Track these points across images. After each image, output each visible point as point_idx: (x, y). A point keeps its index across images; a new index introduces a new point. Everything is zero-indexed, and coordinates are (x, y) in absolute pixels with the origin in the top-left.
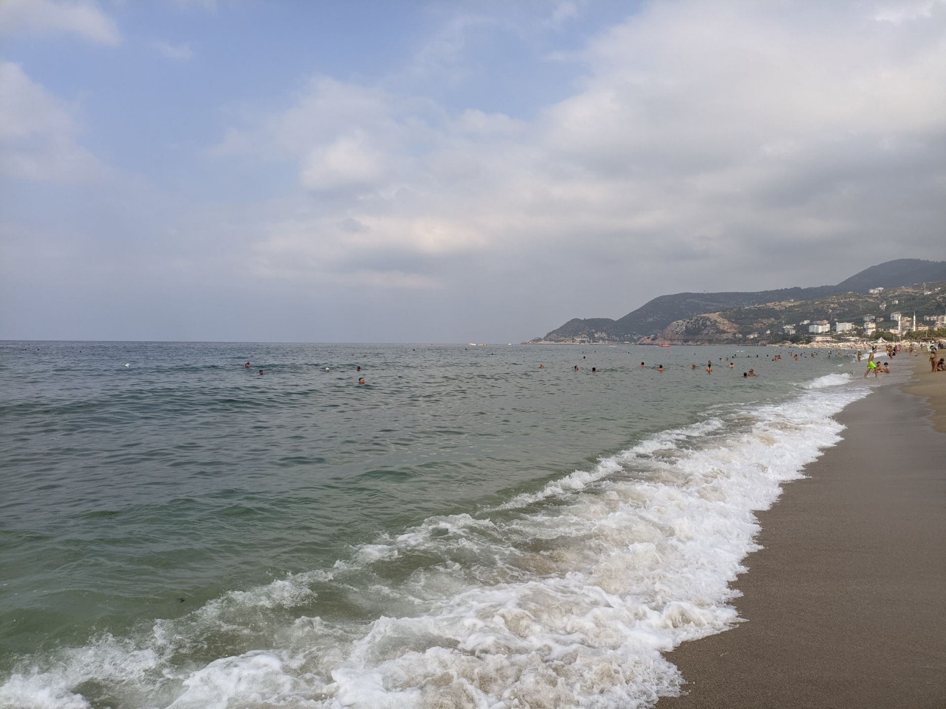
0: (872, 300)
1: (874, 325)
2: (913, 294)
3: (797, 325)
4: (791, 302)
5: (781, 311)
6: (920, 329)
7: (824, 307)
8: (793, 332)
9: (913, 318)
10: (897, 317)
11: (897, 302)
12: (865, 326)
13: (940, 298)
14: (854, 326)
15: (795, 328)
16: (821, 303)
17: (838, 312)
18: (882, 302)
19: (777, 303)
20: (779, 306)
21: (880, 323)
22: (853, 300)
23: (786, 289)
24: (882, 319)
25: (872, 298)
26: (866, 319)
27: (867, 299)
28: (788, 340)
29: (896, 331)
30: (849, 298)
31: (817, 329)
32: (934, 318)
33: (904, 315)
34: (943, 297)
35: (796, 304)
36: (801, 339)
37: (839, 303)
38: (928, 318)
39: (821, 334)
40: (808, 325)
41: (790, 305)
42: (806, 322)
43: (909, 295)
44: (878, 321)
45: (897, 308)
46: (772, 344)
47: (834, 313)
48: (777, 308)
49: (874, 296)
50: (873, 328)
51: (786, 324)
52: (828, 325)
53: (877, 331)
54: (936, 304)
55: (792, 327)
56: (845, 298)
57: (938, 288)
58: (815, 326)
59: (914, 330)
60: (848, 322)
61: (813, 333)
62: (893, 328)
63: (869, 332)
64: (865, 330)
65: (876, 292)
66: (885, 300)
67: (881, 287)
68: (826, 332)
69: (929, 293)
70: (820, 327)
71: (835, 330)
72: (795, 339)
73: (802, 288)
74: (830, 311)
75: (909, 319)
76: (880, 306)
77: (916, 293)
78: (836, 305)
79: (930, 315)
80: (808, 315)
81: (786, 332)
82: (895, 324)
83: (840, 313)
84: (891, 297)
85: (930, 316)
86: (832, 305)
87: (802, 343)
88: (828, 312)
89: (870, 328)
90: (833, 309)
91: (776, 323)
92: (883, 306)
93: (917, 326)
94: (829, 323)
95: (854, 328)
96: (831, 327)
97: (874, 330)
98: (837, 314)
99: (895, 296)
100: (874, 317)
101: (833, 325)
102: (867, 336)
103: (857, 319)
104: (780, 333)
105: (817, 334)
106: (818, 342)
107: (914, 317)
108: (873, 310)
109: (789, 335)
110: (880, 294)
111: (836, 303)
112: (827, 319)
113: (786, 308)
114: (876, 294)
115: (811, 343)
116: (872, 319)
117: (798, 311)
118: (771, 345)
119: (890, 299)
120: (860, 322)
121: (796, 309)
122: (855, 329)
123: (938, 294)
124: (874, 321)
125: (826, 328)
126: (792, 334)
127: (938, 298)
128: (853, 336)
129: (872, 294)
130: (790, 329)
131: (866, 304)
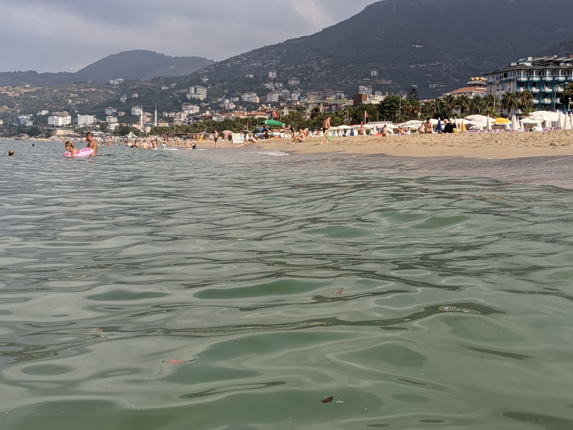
0: (112, 92)
1: (116, 120)
2: (152, 88)
3: (35, 115)
4: (26, 88)
5: (15, 97)
6: (161, 125)
7: (63, 96)
8: (30, 124)
9: (153, 113)
10: (138, 111)
11: (137, 95)
12: (107, 120)
13: (176, 94)
14: (96, 119)
15: (32, 119)
16: (60, 91)
17: (79, 102)
18: (122, 95)
19: (11, 88)
20: (13, 92)
21: (121, 117)
22: (93, 90)
23: (20, 72)
24: (123, 113)
25: (112, 89)
26: (108, 112)
27: (108, 90)
28: (25, 133)
29: (139, 126)
30: (90, 88)
31: (57, 121)
32: (172, 114)
33: (145, 110)
34: (179, 93)
35: (33, 90)
36: (40, 133)
37: (78, 93)
38: (167, 115)
39: (62, 127)
40: (47, 116)
41: (25, 91)
42: (44, 113)
43: (148, 89)
44: (120, 115)
45: (138, 102)
46: (6, 137)
47: (74, 104)
48: (11, 94)
49: (114, 87)
50: (116, 123)
51: (21, 114)
52: (69, 117)
53: (121, 126)
54: (174, 100)
55: (28, 117)
56: (86, 88)
57: (173, 83)
58: (55, 117)
59: (156, 126)
60: (90, 114)
61: (53, 126)
62: (135, 123)
63: (113, 127)
64: (107, 124)
65: (116, 83)
66: (126, 92)
67: (121, 78)
68: (67, 125)
69: (166, 88)
70: (60, 119)
71: (76, 123)
72: (33, 132)
73: (38, 73)
74: (70, 101)
75: (150, 114)
76: (121, 99)
77: (154, 87)
78: (76, 95)
79: (169, 111)
80: (47, 104)
81: (22, 123)
82: (136, 119)
83: (80, 104)
84: (131, 90)
85: (168, 113)
86: (72, 95)
87: (42, 137)
88: (68, 102)
89: (112, 123)
90: (73, 99)
91: (9, 112)
92: (123, 99)
93: (158, 123)
94: (69, 115)
95: (96, 121)
96: (72, 120)
97: (117, 124)
98: (77, 106)
99: (135, 89)
100: (115, 111)
101: (74, 117)
102: (110, 131)
103: (98, 112)
104: (14, 124)
105: (58, 127)
106: (59, 136)
107: (156, 112)
108: (115, 103)
109: (26, 127)
110: (120, 85)
111: (76, 93)
112: (68, 111)
113: (21, 95)
114: (117, 85)
115: (52, 137)
116: (114, 113)
117: (35, 99)
118: (4, 138)
119: (130, 92)
120: (101, 116)
121: (32, 97)
122: (98, 123)
123: (174, 90)
124: (115, 115)
125: (67, 120)
126: (29, 126)
127: (174, 93)
128: (96, 131)
129: (112, 85)
130: (27, 120)
131: (107, 95)
